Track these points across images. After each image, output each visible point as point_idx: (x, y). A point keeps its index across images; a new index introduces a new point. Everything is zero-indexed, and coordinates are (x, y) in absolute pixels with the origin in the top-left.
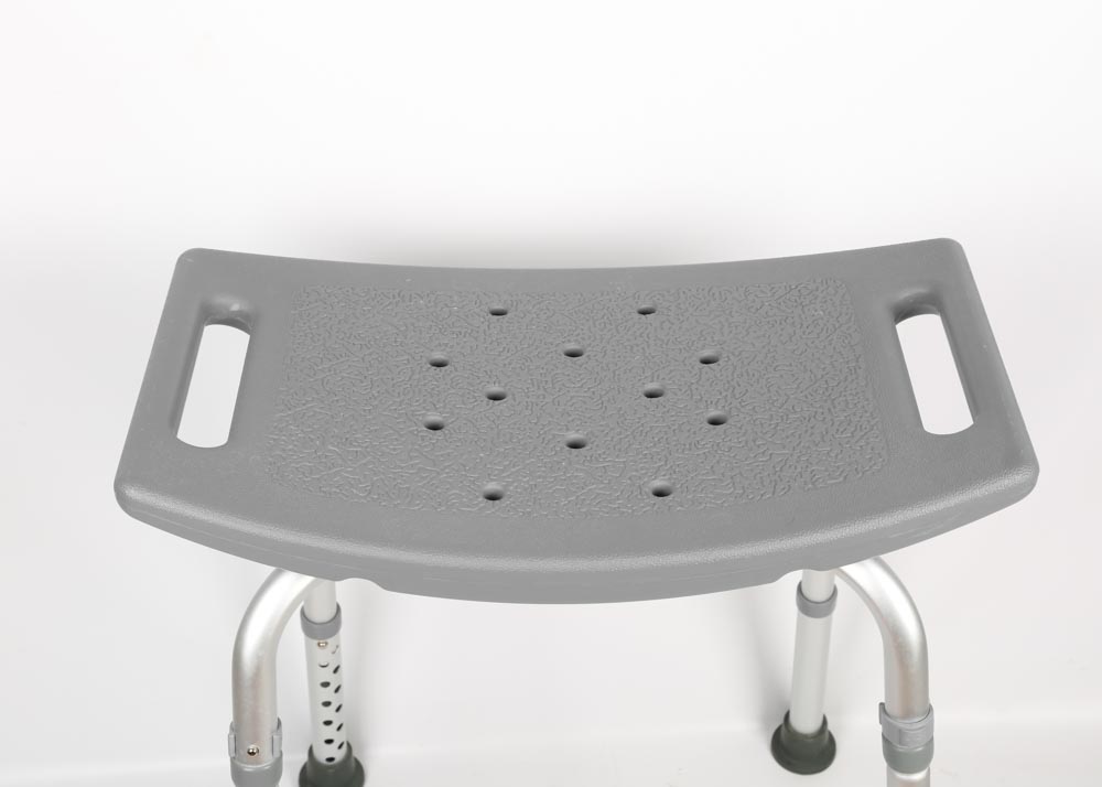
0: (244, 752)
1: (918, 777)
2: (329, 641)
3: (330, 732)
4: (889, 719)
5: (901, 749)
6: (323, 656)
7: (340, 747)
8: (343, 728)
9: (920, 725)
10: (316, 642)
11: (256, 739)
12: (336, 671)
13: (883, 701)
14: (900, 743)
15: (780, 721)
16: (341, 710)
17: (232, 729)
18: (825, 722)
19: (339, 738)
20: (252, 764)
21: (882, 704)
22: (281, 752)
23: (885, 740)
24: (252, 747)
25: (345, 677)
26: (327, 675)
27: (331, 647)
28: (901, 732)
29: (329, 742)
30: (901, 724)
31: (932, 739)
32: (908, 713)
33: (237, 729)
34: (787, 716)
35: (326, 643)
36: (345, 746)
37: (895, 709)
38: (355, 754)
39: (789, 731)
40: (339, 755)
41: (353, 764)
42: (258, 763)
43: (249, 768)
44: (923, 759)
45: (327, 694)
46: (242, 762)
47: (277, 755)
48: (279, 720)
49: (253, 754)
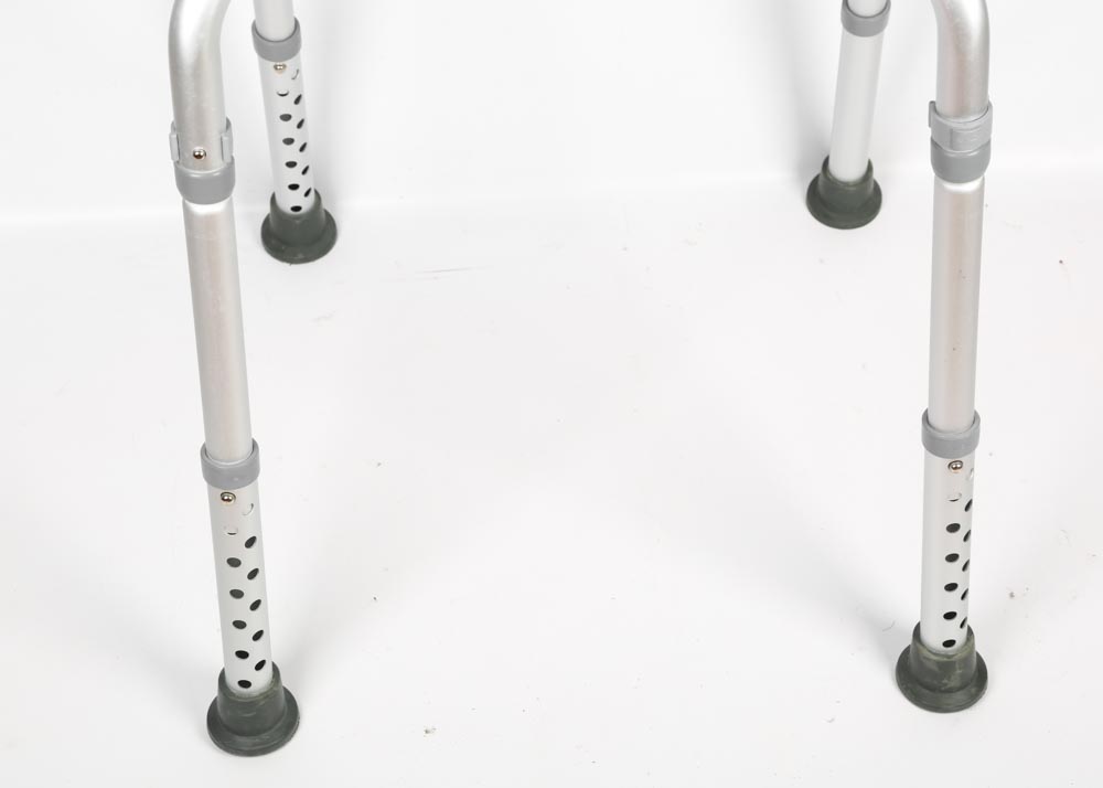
0: (189, 155)
1: (969, 187)
2: (287, 63)
3: (294, 176)
4: (940, 119)
5: (951, 153)
6: (282, 81)
7: (307, 194)
8: (309, 172)
9: (975, 124)
10: (273, 64)
11: (202, 139)
12: (297, 101)
13: (934, 99)
14: (952, 147)
15: (818, 170)
16: (307, 149)
17: (174, 128)
18: (870, 168)
19: (305, 183)
20: (200, 169)
21: (932, 102)
22: (232, 158)
23: (934, 144)
24: (197, 149)
25: (309, 110)
26: (286, 105)
27: (290, 71)
28: (952, 133)
29: (294, 187)
30: (953, 123)
31: (989, 143)
32: (962, 111)
33: (179, 127)
34: (826, 163)
35: (284, 66)
36: (312, 194)
37: (946, 107)
38: (325, 205)
39: (829, 179)
40: (306, 204)
41: (323, 215)
42: (205, 169)
43: (196, 174)
44: (977, 165)
45: (289, 129)
46: (187, 166)
47: (228, 160)
48: (228, 121)
49: (199, 157)
